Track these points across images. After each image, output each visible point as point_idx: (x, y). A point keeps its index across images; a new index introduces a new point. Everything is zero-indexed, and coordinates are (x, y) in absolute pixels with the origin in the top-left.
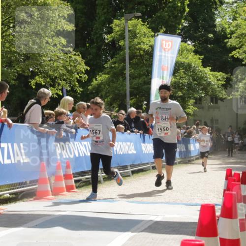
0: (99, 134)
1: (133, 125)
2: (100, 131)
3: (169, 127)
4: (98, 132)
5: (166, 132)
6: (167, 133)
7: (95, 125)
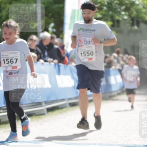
0: (16, 63)
1: (46, 54)
2: (17, 59)
3: (94, 51)
4: (15, 61)
5: (90, 57)
6: (91, 59)
7: (10, 52)
